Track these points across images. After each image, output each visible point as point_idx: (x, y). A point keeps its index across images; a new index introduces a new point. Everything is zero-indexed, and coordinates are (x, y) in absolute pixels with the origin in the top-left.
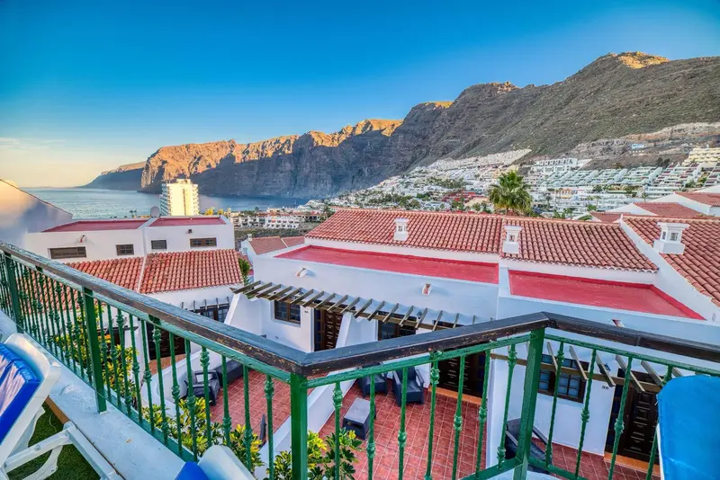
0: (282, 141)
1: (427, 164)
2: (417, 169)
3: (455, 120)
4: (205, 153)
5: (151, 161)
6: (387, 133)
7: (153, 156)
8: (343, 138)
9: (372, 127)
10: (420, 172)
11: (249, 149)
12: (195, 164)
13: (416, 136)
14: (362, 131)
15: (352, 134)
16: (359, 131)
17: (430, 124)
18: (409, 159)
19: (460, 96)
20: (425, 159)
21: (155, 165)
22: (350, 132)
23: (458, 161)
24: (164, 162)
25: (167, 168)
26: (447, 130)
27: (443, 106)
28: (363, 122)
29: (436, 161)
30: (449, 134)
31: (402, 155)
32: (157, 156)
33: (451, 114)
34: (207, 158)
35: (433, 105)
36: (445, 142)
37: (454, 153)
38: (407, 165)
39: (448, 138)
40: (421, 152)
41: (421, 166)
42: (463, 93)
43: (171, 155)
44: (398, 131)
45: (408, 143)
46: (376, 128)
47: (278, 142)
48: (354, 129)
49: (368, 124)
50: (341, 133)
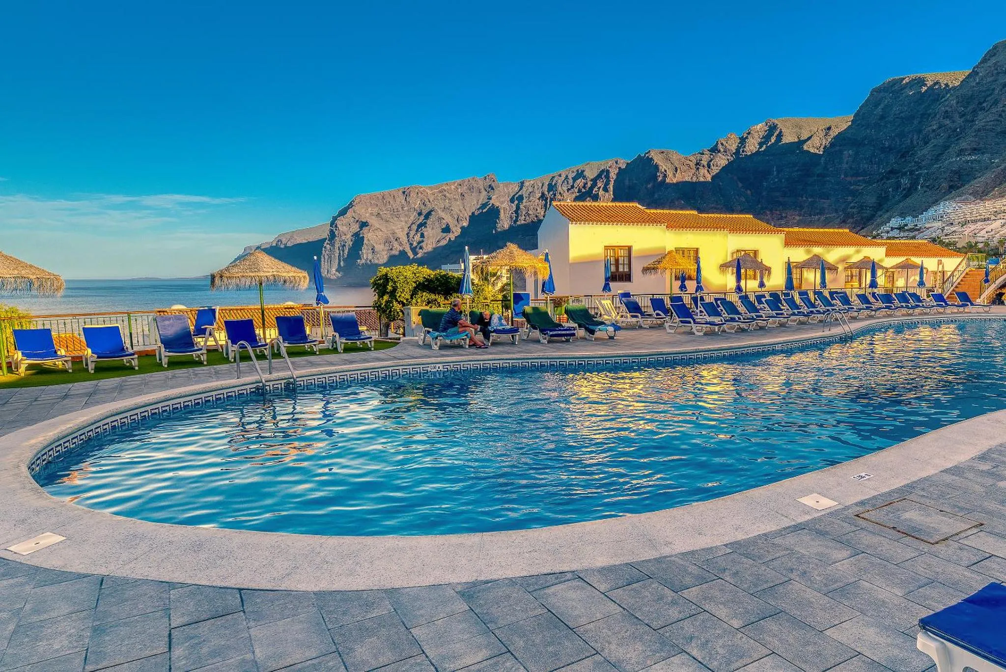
0: (590, 174)
1: (916, 211)
2: (895, 222)
3: (974, 111)
4: (438, 205)
5: (338, 222)
6: (814, 147)
7: (343, 213)
8: (722, 161)
9: (780, 136)
10: (901, 228)
11: (524, 192)
12: (420, 225)
13: (883, 150)
14: (761, 145)
15: (737, 152)
16: (752, 146)
17: (916, 122)
18: (871, 200)
19: (984, 60)
20: (909, 201)
21: (346, 229)
22: (733, 148)
23: (988, 204)
24: (364, 225)
25: (369, 236)
26: (956, 135)
27: (943, 82)
28: (760, 128)
29: (936, 202)
30: (964, 145)
31: (854, 193)
32: (349, 213)
33: (966, 100)
34: (442, 215)
35: (921, 82)
36: (952, 161)
37: (977, 184)
38: (868, 213)
39: (961, 152)
40: (898, 186)
41: (903, 215)
42: (992, 53)
43: (376, 210)
44: (841, 141)
45: (864, 166)
46: (789, 138)
47: (580, 174)
48: (743, 140)
49: (772, 128)
50: (714, 150)
